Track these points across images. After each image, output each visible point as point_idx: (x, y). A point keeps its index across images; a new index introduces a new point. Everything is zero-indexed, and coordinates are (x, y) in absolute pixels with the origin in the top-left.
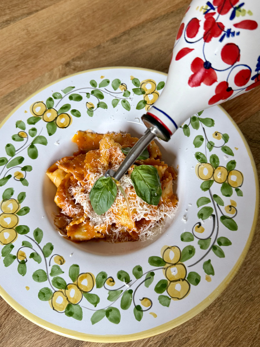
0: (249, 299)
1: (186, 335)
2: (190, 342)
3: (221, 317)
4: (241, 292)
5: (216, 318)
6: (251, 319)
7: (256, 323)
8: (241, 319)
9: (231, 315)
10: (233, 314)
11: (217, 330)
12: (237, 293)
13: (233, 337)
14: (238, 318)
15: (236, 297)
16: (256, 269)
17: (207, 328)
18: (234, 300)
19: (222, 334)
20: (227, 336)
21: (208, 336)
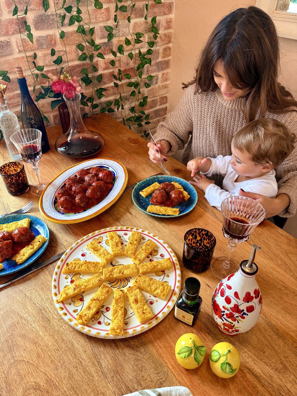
0: (57, 367)
1: (48, 330)
2: (45, 332)
3: (52, 349)
4: (62, 362)
5: (52, 347)
6: (47, 367)
7: (44, 370)
8: (49, 361)
9: (52, 355)
10: (52, 357)
11: (47, 346)
12: (62, 360)
13: (41, 355)
14: (49, 359)
15: (60, 359)
16: (72, 374)
17: (49, 341)
18: (59, 358)
19: (44, 349)
20: (43, 352)
21: (45, 341)
